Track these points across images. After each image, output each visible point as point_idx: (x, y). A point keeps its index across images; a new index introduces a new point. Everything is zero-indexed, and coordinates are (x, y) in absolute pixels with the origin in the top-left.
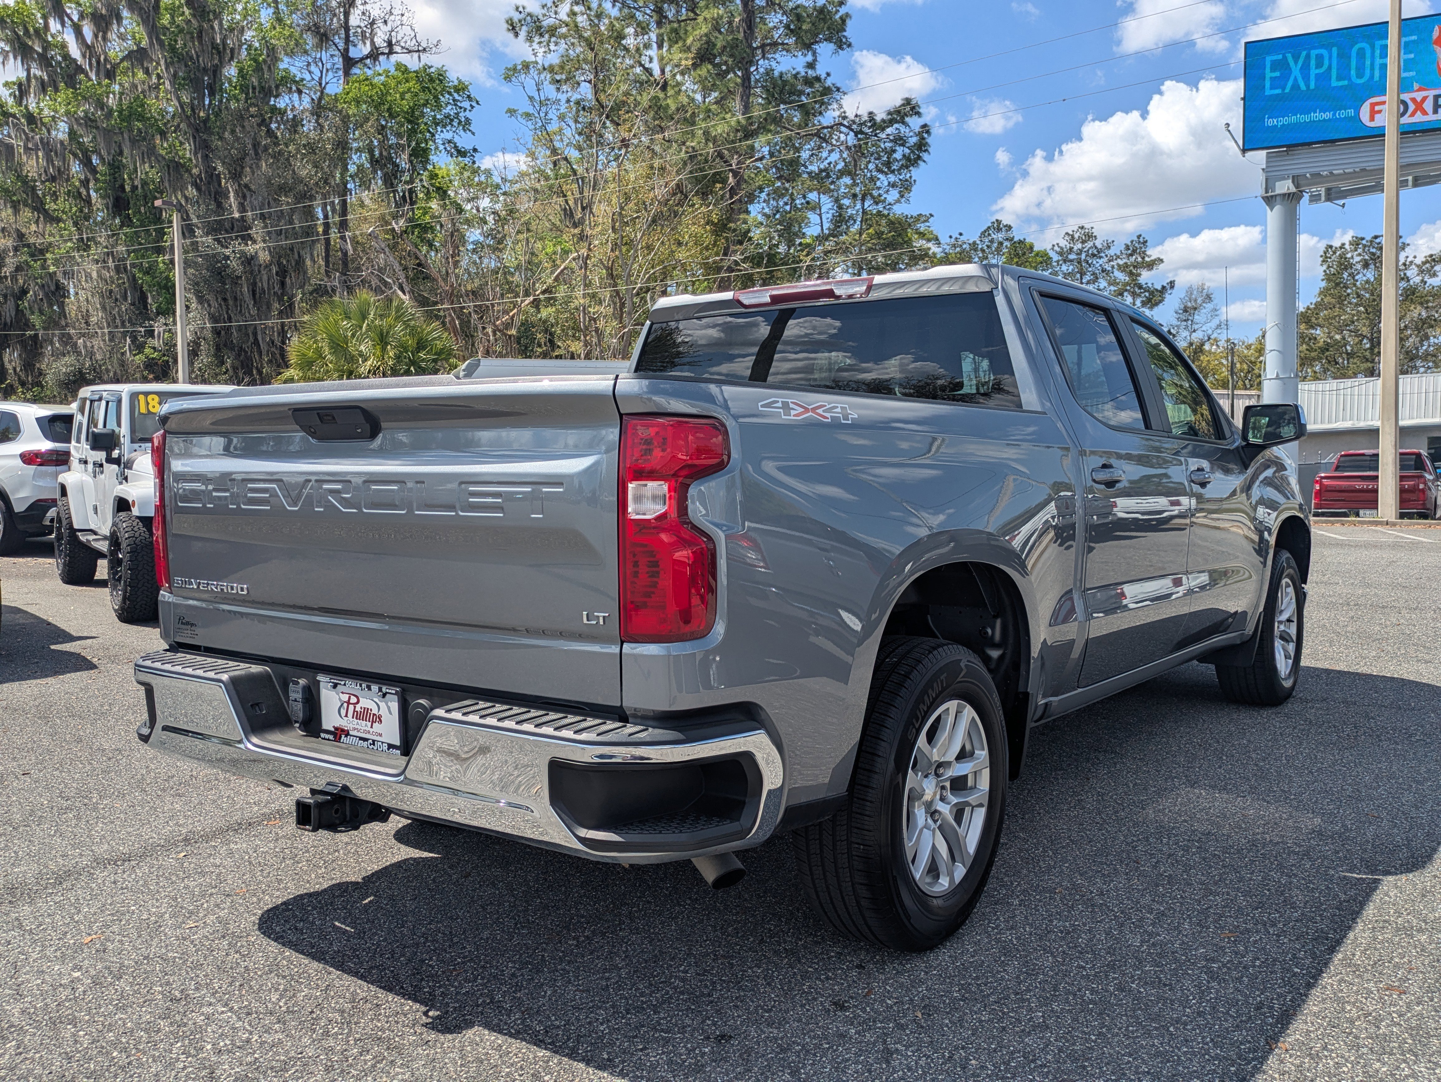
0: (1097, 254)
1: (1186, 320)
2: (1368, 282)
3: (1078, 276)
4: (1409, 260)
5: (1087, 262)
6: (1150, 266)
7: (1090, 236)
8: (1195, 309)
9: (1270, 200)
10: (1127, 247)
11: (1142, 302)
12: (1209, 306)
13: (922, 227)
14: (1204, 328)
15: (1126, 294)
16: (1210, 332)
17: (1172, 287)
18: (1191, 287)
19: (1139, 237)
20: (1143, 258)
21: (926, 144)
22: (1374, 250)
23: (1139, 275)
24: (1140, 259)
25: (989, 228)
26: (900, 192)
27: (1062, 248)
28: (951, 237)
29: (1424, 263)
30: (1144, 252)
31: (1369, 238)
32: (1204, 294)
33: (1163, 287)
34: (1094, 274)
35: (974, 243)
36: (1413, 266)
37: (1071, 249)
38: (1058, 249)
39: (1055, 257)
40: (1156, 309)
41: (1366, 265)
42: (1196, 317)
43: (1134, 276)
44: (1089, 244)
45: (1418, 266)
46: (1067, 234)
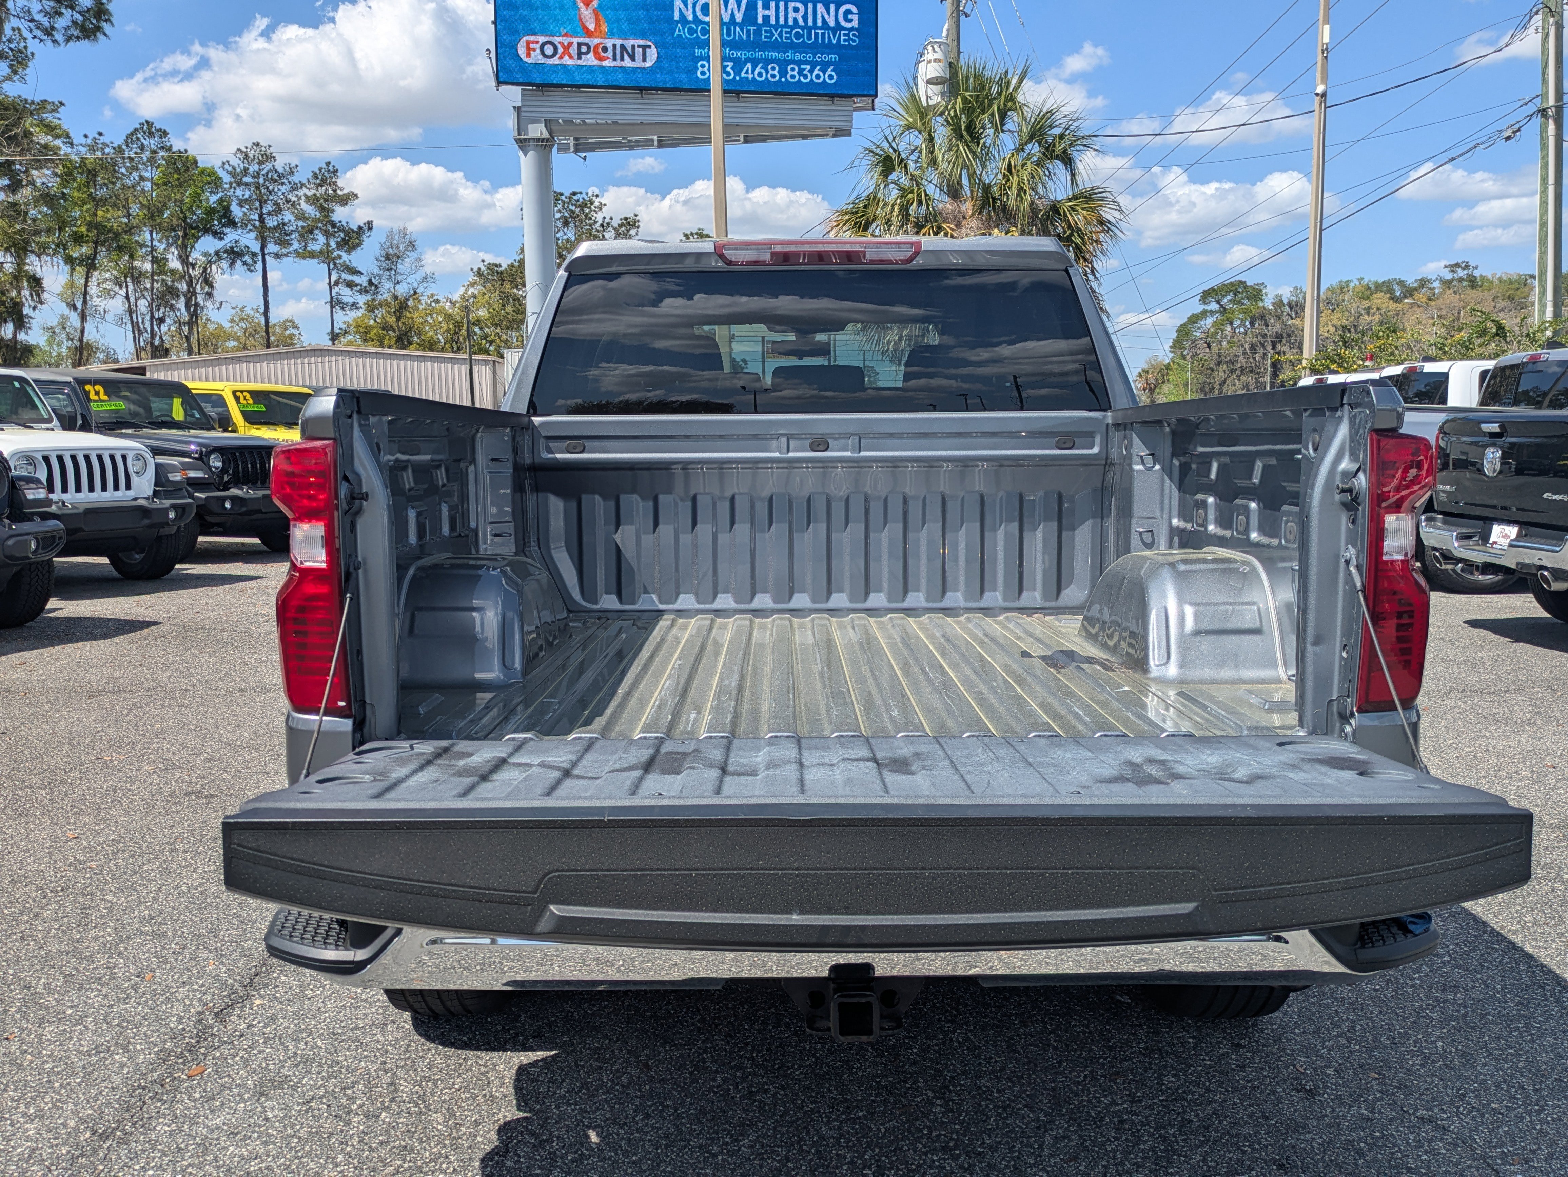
0: (278, 178)
1: (390, 270)
2: (568, 241)
3: (257, 204)
4: (607, 221)
5: (267, 188)
6: (345, 200)
7: (268, 157)
8: (398, 257)
9: (523, 143)
10: (315, 176)
11: (338, 243)
12: (413, 255)
13: (48, 117)
14: (409, 280)
15: (317, 232)
16: (415, 285)
17: (370, 229)
18: (391, 231)
19: (328, 164)
20: (335, 191)
21: (106, 12)
22: (573, 208)
23: (333, 211)
24: (330, 192)
25: (136, 130)
26: (11, 66)
27: (234, 168)
28: (86, 136)
29: (621, 226)
30: (335, 183)
31: (567, 194)
32: (407, 241)
33: (360, 228)
34: (276, 204)
35: (120, 147)
36: (610, 229)
37: (246, 170)
38: (230, 169)
39: (227, 178)
40: (354, 253)
41: (566, 223)
42: (399, 266)
43: (326, 212)
44: (268, 166)
45: (615, 229)
46: (239, 150)
